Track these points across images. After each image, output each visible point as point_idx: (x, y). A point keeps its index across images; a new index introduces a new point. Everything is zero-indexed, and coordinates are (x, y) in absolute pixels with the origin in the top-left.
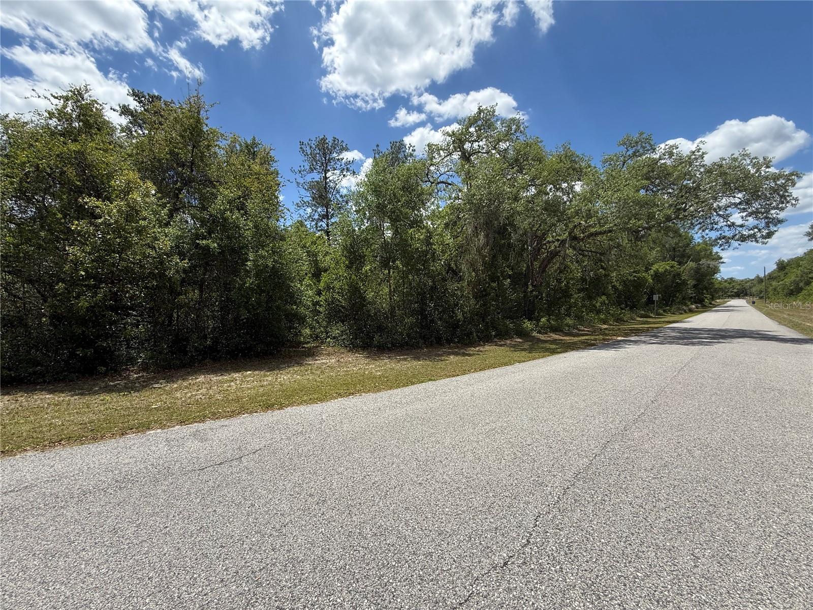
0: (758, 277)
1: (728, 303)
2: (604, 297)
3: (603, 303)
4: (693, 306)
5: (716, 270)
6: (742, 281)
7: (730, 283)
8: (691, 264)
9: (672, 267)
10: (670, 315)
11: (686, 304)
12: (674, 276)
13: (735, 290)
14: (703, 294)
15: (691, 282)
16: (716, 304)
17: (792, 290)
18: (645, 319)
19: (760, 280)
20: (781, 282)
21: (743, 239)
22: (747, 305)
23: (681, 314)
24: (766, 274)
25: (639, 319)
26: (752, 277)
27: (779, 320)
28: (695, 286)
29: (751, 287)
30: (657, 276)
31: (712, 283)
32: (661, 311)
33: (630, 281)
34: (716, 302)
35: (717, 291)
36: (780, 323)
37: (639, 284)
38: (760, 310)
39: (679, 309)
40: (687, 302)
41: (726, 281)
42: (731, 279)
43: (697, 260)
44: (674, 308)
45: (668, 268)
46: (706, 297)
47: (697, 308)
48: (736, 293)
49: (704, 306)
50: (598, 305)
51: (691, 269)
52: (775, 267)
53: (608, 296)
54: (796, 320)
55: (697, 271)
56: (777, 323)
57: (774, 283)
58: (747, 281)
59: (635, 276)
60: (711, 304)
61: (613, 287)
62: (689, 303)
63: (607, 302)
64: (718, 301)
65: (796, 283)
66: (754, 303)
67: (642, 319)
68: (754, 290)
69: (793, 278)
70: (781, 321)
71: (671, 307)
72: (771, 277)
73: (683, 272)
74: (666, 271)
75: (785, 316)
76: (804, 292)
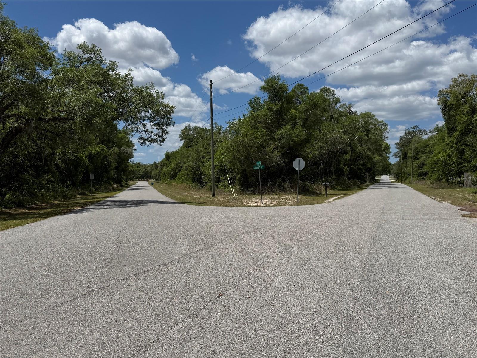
0: (155, 163)
1: (137, 184)
2: (50, 175)
3: (49, 181)
4: (115, 186)
5: (131, 156)
6: (145, 166)
7: (138, 167)
8: (116, 149)
9: (102, 150)
10: (100, 193)
11: (110, 184)
12: (103, 158)
13: (141, 173)
14: (121, 175)
15: (114, 165)
16: (130, 184)
17: (172, 174)
18: (83, 196)
19: (156, 166)
20: (167, 169)
21: (152, 141)
22: (148, 185)
23: (108, 192)
24: (160, 161)
25: (78, 196)
26: (152, 163)
27: (166, 195)
28: (116, 168)
29: (151, 171)
30: (91, 157)
31: (128, 166)
32: (94, 190)
33: (71, 160)
34: (129, 183)
35: (129, 173)
36: (167, 196)
37: (77, 163)
38: (156, 189)
39: (106, 188)
40: (111, 182)
41: (135, 165)
42: (139, 163)
43: (120, 146)
44: (102, 187)
45: (99, 151)
46: (123, 178)
47: (118, 187)
48: (141, 175)
49: (122, 186)
50: (44, 182)
51: (116, 153)
52: (164, 157)
53: (53, 173)
54: (174, 194)
55: (119, 155)
56: (165, 196)
57: (164, 169)
58: (149, 166)
59: (75, 156)
60: (126, 184)
61: (57, 165)
62: (112, 183)
63: (53, 180)
64: (130, 182)
65: (174, 169)
66: (152, 184)
67: (81, 196)
68: (153, 173)
69: (173, 166)
70: (167, 195)
71: (100, 186)
72: (162, 164)
73: (110, 155)
74: (98, 153)
75: (169, 193)
76: (178, 176)
